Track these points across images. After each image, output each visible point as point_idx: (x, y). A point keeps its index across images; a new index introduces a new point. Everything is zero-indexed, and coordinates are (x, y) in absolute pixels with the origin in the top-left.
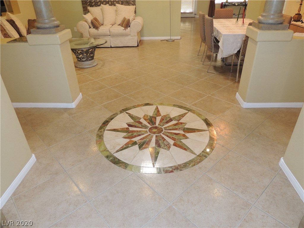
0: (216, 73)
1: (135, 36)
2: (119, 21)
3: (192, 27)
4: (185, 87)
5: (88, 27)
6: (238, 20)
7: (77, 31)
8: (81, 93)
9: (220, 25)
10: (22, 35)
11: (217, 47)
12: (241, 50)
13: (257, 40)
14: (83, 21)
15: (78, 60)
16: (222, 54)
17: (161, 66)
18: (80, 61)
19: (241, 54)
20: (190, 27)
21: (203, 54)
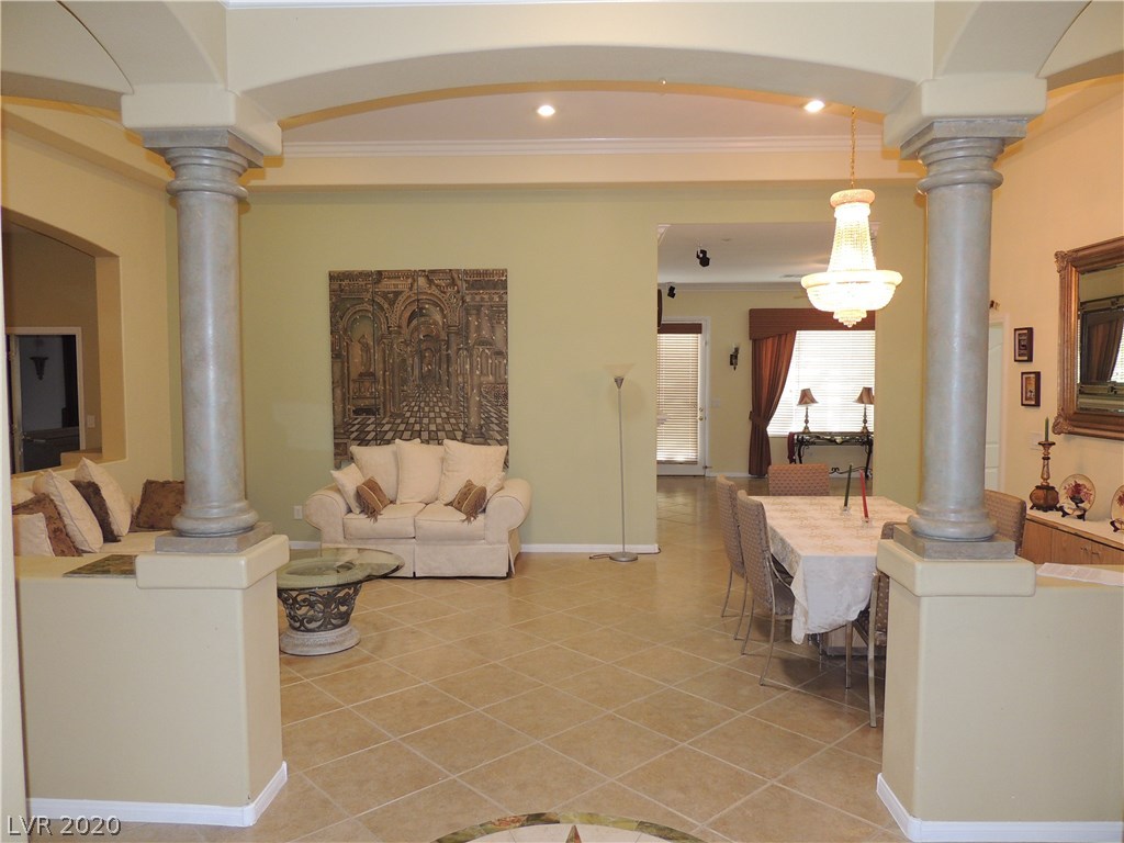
0: (793, 688)
1: (500, 542)
2: (451, 492)
3: (698, 510)
4: (681, 745)
5: (343, 508)
6: (849, 502)
7: (301, 517)
8: (284, 765)
9: (792, 519)
10: (112, 532)
11: (786, 597)
12: (872, 611)
13: (918, 591)
14: (330, 489)
15: (290, 625)
16: (806, 623)
17: (592, 655)
18: (298, 629)
19: (871, 621)
20: (689, 510)
21: (739, 612)
